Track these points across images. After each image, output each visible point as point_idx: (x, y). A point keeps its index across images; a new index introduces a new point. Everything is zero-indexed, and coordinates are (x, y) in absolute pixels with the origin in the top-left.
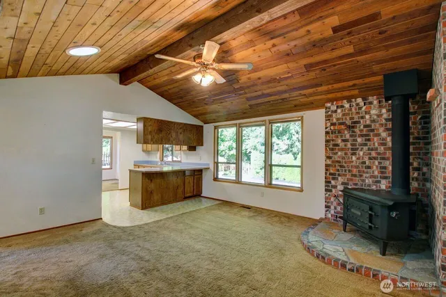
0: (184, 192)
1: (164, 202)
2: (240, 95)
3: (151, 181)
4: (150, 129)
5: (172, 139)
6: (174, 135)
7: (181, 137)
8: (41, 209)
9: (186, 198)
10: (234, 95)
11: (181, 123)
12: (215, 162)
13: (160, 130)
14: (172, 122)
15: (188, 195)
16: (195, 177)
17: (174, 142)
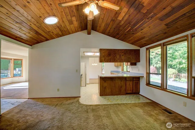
0: (126, 90)
1: (112, 94)
2: (152, 17)
3: (105, 82)
4: (103, 54)
5: (117, 59)
6: (118, 56)
7: (123, 57)
8: (58, 89)
9: (127, 94)
10: (147, 20)
11: (123, 49)
12: (147, 73)
13: (109, 55)
14: (117, 50)
15: (128, 92)
16: (134, 82)
17: (118, 61)
